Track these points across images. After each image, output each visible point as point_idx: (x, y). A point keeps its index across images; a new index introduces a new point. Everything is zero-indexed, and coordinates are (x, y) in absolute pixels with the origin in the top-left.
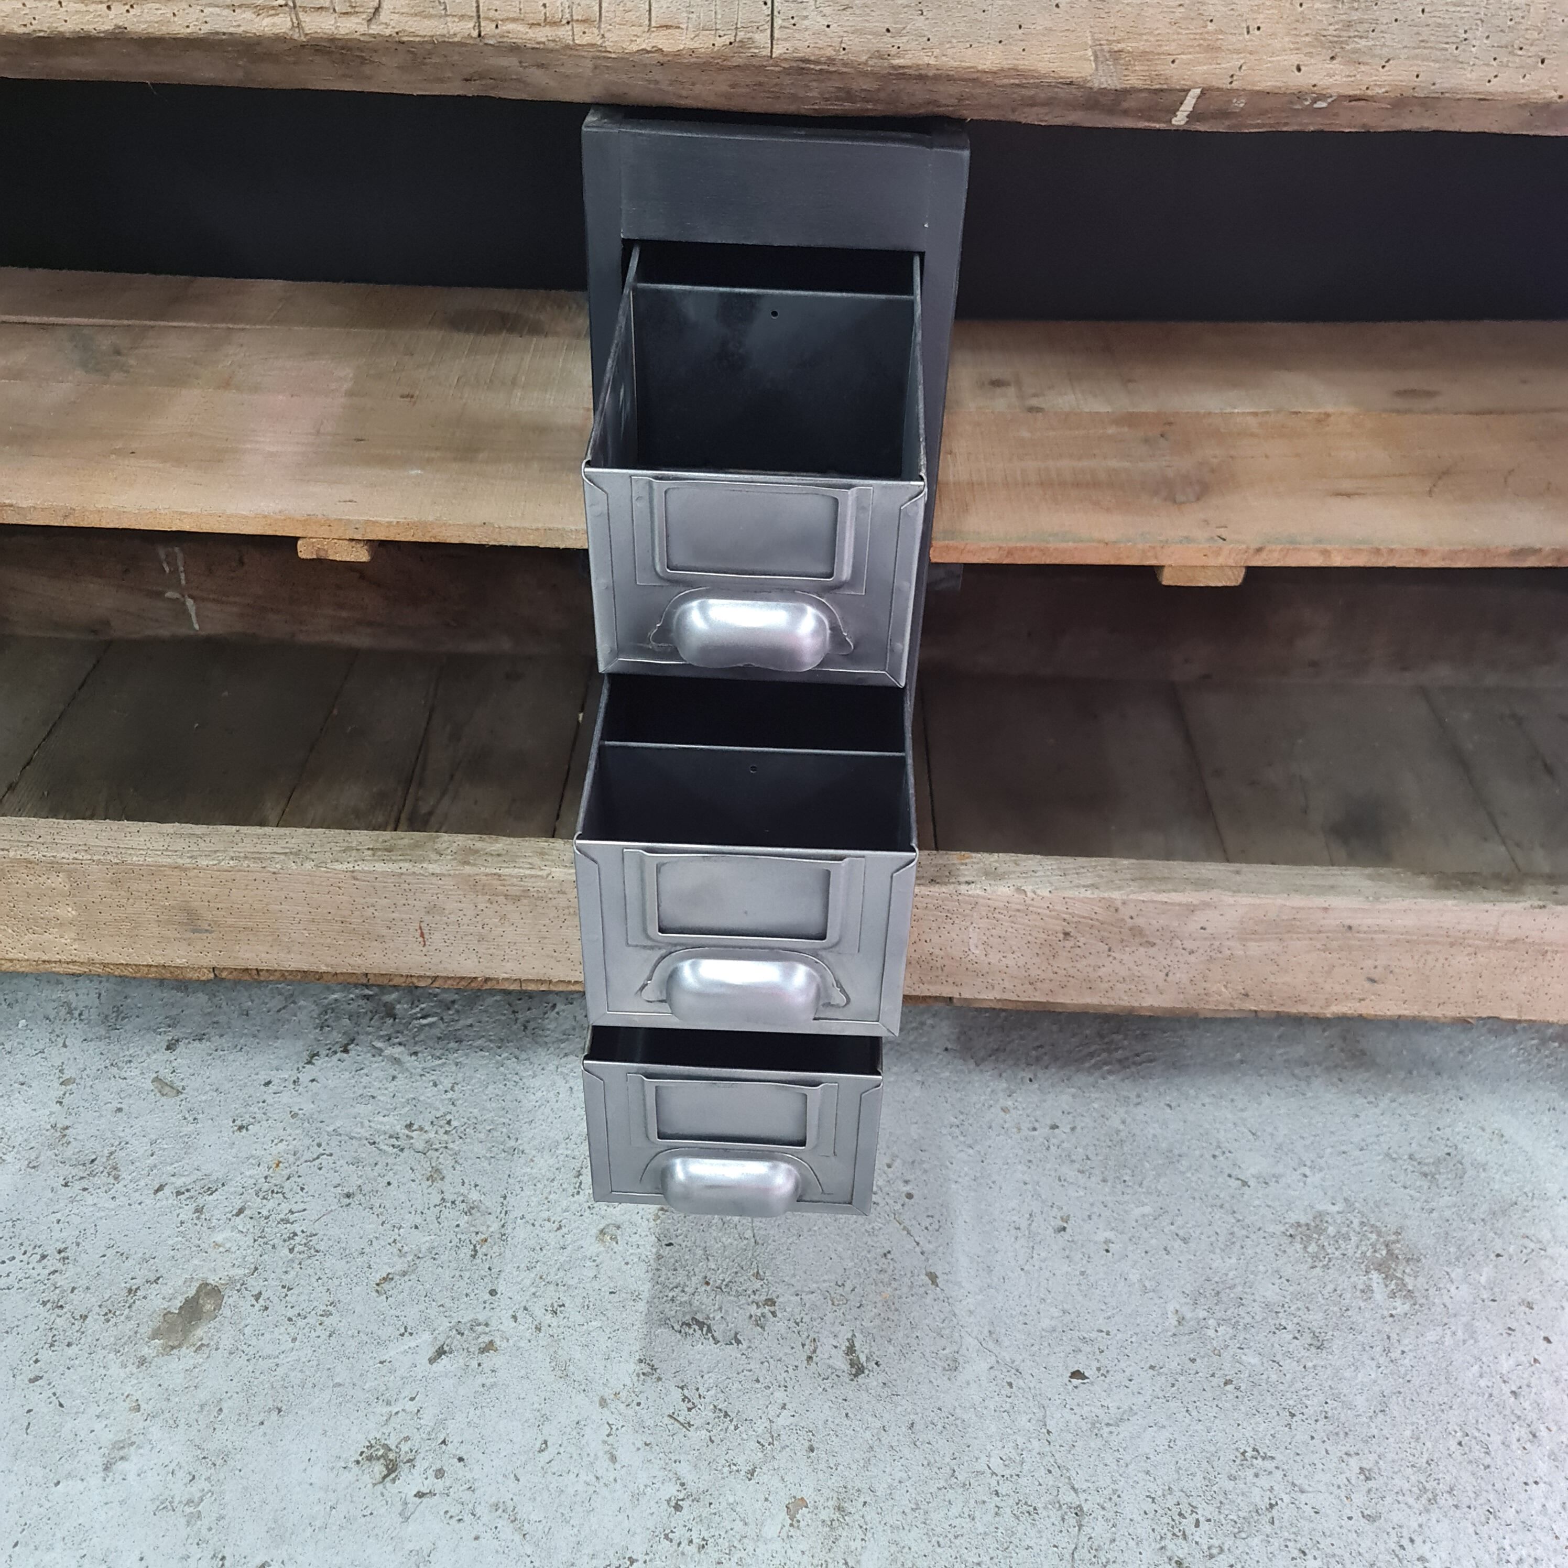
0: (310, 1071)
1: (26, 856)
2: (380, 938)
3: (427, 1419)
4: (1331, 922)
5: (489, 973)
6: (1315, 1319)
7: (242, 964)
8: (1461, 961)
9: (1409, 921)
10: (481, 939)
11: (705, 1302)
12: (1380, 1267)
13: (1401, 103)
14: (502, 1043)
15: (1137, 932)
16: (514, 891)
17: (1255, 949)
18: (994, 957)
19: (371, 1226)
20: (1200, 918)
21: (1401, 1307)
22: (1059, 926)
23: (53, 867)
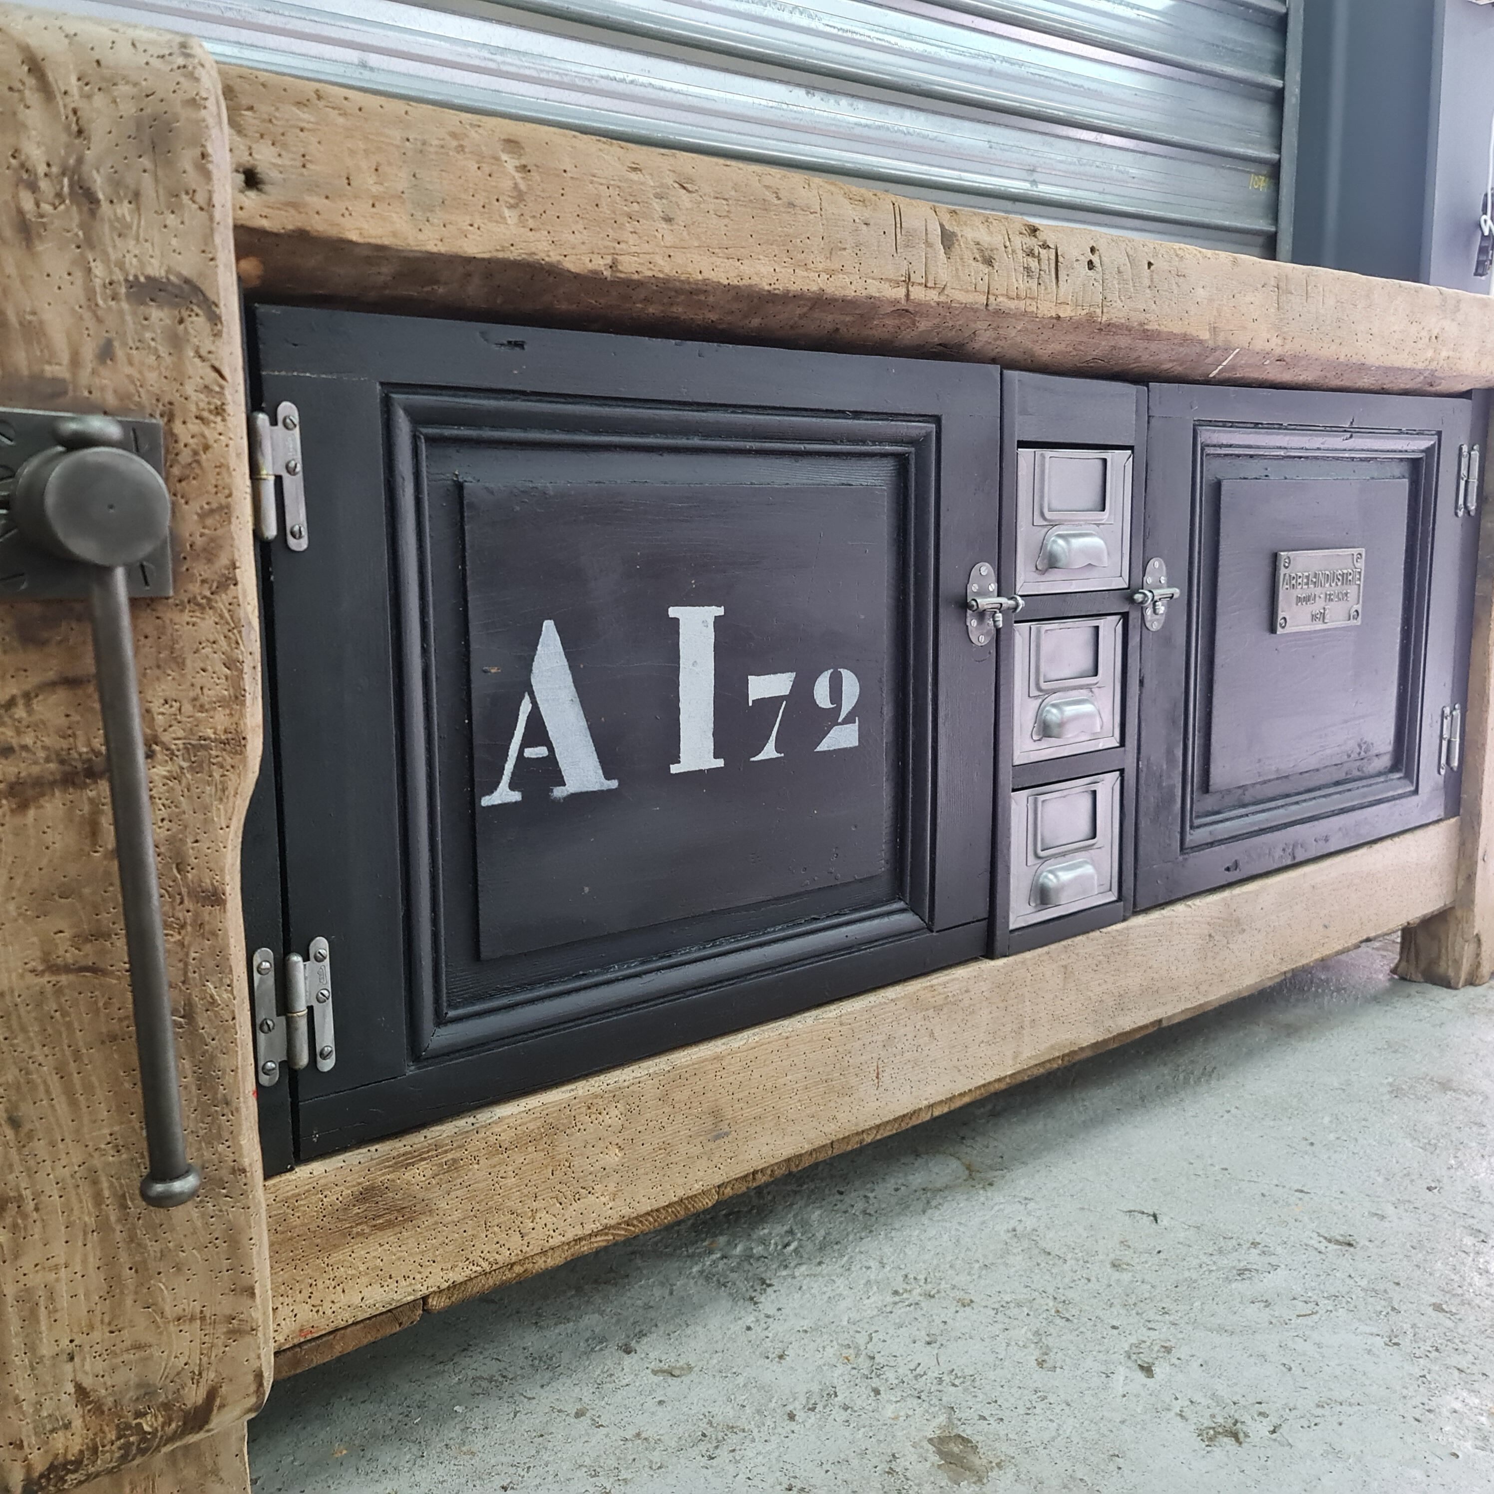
1: (592, 1090)
2: (849, 1091)
3: (1204, 1400)
5: (916, 1104)
7: (745, 1169)
10: (916, 1064)
11: (1228, 1263)
15: (1237, 922)
16: (940, 1000)
17: (1282, 919)
18: (1181, 968)
19: (977, 1345)
21: (1478, 1098)
22: (1204, 931)
23: (615, 1096)
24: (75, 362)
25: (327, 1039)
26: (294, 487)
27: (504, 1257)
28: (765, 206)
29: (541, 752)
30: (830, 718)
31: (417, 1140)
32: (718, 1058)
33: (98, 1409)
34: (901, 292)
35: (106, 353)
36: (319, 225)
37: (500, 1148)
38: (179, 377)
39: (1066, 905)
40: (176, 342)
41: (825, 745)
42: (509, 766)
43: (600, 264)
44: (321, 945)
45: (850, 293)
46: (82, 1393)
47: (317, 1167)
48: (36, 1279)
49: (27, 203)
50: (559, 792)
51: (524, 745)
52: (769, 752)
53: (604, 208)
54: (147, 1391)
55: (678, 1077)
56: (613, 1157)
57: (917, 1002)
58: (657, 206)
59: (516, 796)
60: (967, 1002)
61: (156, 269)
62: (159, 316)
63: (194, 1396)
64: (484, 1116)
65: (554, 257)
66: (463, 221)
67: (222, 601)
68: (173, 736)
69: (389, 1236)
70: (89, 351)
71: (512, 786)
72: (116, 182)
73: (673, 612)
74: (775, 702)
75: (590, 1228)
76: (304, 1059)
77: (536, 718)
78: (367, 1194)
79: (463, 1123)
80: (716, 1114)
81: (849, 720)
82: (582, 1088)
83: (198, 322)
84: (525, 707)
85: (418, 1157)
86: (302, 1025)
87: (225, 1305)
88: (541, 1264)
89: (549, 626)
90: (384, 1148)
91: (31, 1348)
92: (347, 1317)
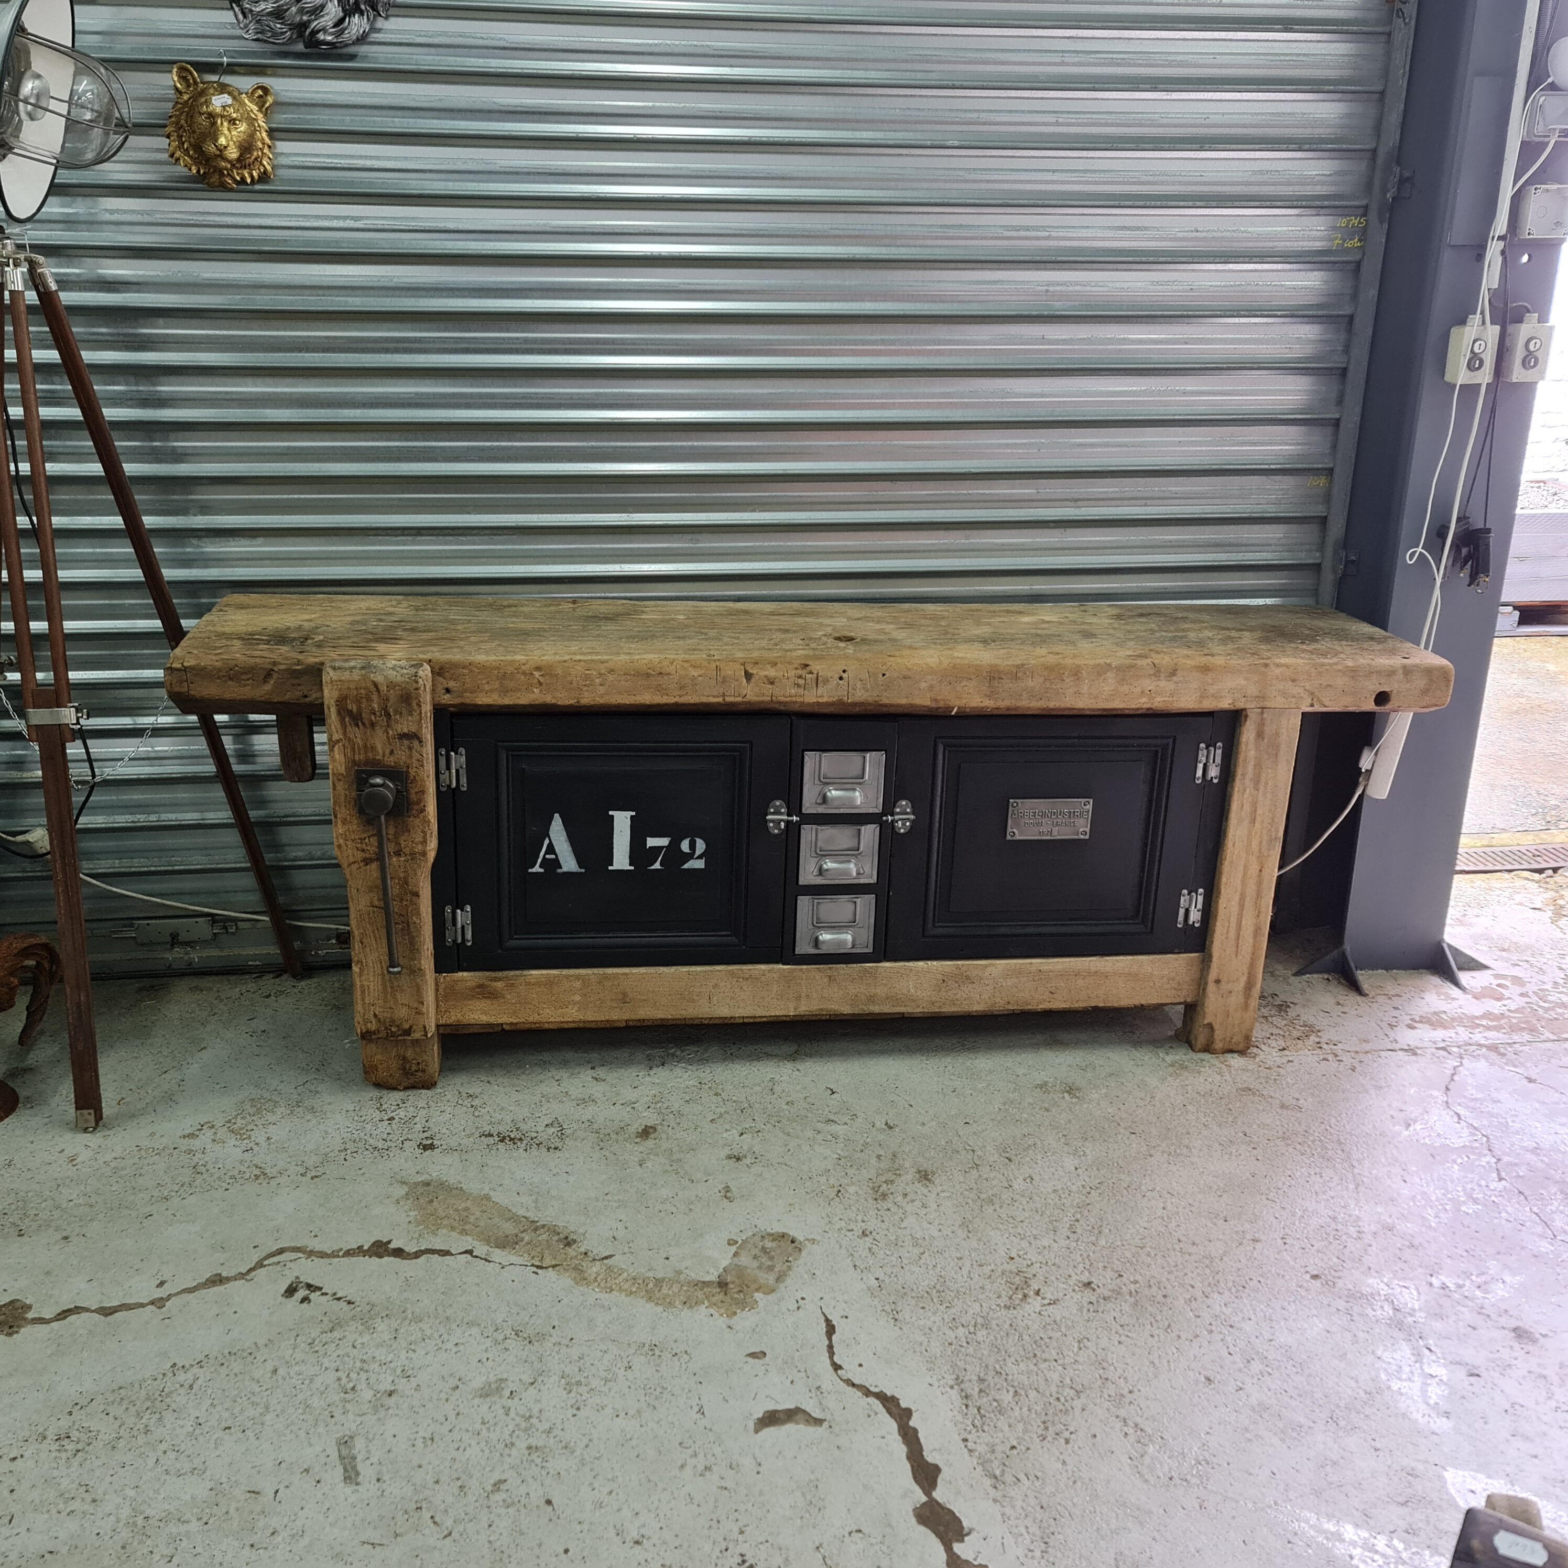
0: (652, 1072)
2: (693, 1001)
3: (745, 1147)
4: (1033, 968)
5: (732, 1015)
6: (1046, 1105)
7: (638, 1017)
8: (1080, 982)
9: (1060, 967)
10: (732, 998)
11: (832, 1117)
12: (1069, 1092)
13: (1008, 709)
14: (724, 1060)
15: (968, 978)
16: (747, 976)
17: (1010, 982)
18: (919, 992)
19: (700, 1108)
20: (989, 969)
21: (1074, 1100)
22: (941, 977)
23: (578, 977)
24: (384, 755)
25: (469, 935)
26: (463, 773)
27: (531, 1019)
28: (648, 675)
29: (553, 856)
30: (690, 856)
31: (500, 974)
32: (626, 974)
33: (379, 1021)
34: (720, 700)
35: (392, 752)
36: (468, 701)
37: (528, 984)
38: (411, 757)
39: (824, 950)
40: (410, 748)
41: (686, 866)
42: (539, 860)
43: (572, 702)
44: (468, 908)
45: (692, 701)
46: (375, 1015)
47: (465, 974)
48: (366, 983)
49: (373, 718)
50: (559, 871)
51: (546, 853)
52: (657, 866)
53: (575, 685)
54: (393, 1021)
55: (606, 977)
56: (577, 998)
57: (732, 973)
58: (598, 681)
59: (542, 870)
60: (763, 978)
61: (405, 731)
62: (406, 742)
63: (406, 1026)
64: (526, 972)
65: (554, 701)
66: (519, 695)
67: (421, 816)
68: (407, 851)
69: (489, 1002)
70: (387, 752)
71: (541, 867)
72: (396, 711)
73: (611, 813)
74: (660, 848)
75: (566, 1019)
76: (459, 941)
77: (551, 846)
78: (480, 986)
79: (517, 972)
80: (625, 995)
81: (700, 857)
82: (565, 972)
83: (416, 743)
84: (547, 842)
85: (500, 979)
86: (459, 931)
87: (416, 1005)
88: (546, 1026)
89: (557, 816)
90: (488, 974)
91: (363, 1000)
92: (473, 1022)
